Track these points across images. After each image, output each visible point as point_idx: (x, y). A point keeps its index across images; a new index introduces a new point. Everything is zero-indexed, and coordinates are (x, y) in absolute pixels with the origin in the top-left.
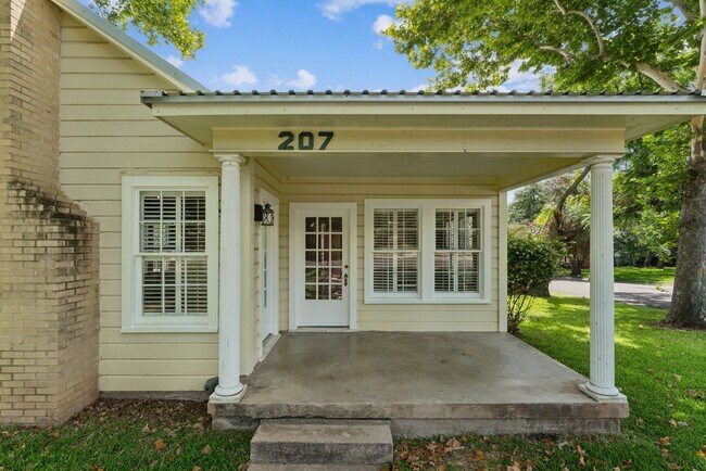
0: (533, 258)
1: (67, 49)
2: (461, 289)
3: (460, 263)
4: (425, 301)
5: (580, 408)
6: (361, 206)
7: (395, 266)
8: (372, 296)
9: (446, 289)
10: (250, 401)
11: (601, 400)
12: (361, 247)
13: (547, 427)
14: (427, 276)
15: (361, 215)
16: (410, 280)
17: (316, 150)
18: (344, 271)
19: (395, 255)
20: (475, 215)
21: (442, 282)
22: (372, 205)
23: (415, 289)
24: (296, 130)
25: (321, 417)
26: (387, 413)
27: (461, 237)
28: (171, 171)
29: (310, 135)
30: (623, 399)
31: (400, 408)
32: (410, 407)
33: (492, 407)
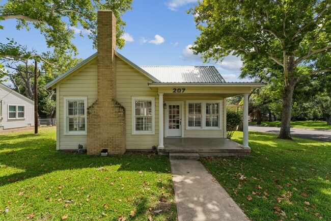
0: (234, 117)
1: (118, 66)
2: (213, 126)
3: (213, 119)
4: (203, 129)
5: (240, 150)
6: (185, 102)
7: (194, 119)
8: (188, 128)
9: (209, 126)
10: (166, 149)
11: (245, 148)
12: (185, 114)
13: (233, 155)
14: (204, 122)
15: (185, 105)
16: (199, 124)
17: (181, 92)
18: (180, 121)
19: (194, 116)
20: (217, 104)
21: (208, 124)
22: (188, 102)
23: (200, 126)
24: (177, 88)
25: (182, 152)
26: (197, 151)
27: (213, 111)
28: (143, 95)
29: (180, 89)
30: (250, 148)
31: (200, 150)
32: (202, 150)
33: (221, 150)
